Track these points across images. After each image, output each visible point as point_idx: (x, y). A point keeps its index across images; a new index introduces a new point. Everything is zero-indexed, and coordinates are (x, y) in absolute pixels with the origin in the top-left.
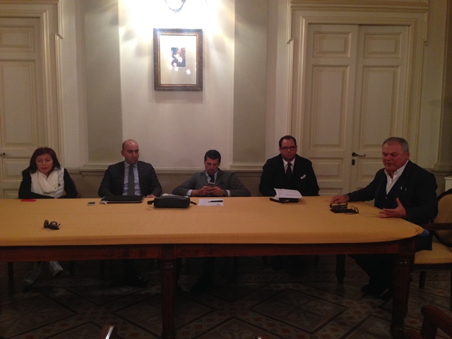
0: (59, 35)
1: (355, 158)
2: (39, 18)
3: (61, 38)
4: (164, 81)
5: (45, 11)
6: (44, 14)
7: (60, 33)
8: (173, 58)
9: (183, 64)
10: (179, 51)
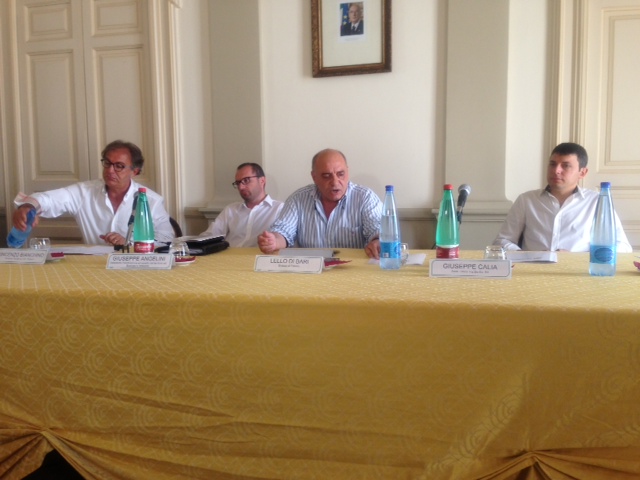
0: (174, 3)
4: (328, 62)
8: (343, 20)
9: (360, 30)
10: (352, 9)
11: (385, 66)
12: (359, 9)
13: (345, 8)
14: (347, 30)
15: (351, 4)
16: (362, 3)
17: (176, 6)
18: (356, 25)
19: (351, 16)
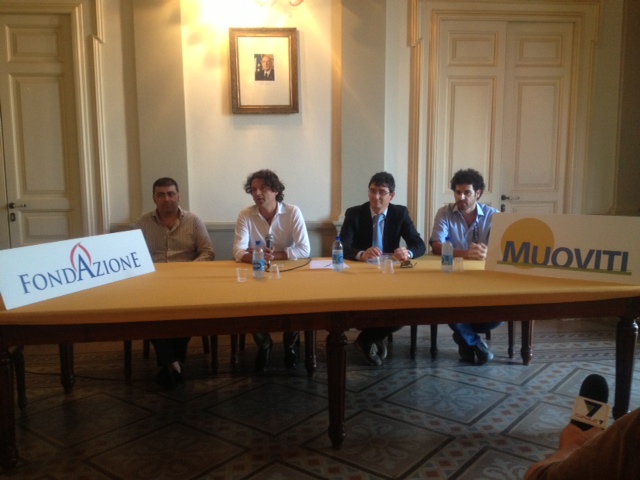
0: (98, 39)
1: (505, 202)
2: (69, 15)
4: (246, 101)
5: (78, 5)
6: (77, 9)
7: (100, 36)
8: (257, 68)
9: (271, 77)
10: (265, 59)
11: (293, 108)
12: (271, 60)
13: (259, 58)
14: (260, 76)
15: (263, 55)
16: (272, 55)
17: (100, 41)
18: (268, 73)
19: (264, 65)
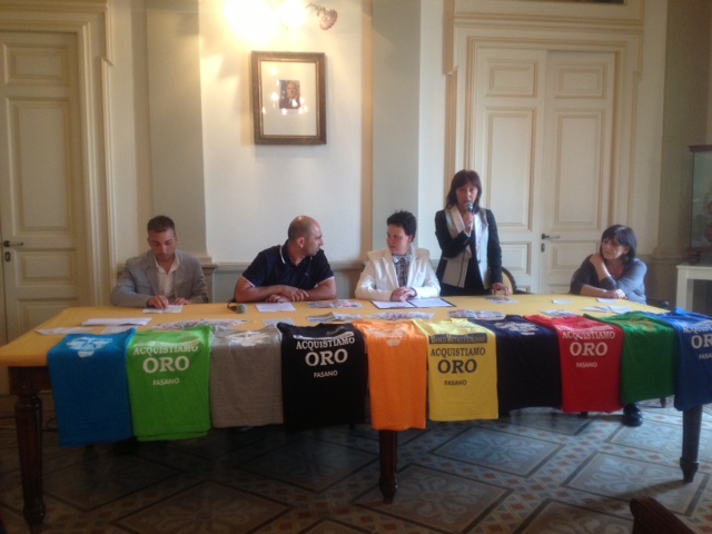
0: (107, 60)
1: (545, 241)
2: (76, 34)
3: (110, 64)
4: (268, 131)
5: (86, 23)
6: (84, 28)
7: (110, 57)
8: (282, 94)
10: (290, 86)
11: (321, 138)
12: (296, 86)
14: (285, 103)
15: (289, 82)
16: (298, 81)
19: (289, 92)
